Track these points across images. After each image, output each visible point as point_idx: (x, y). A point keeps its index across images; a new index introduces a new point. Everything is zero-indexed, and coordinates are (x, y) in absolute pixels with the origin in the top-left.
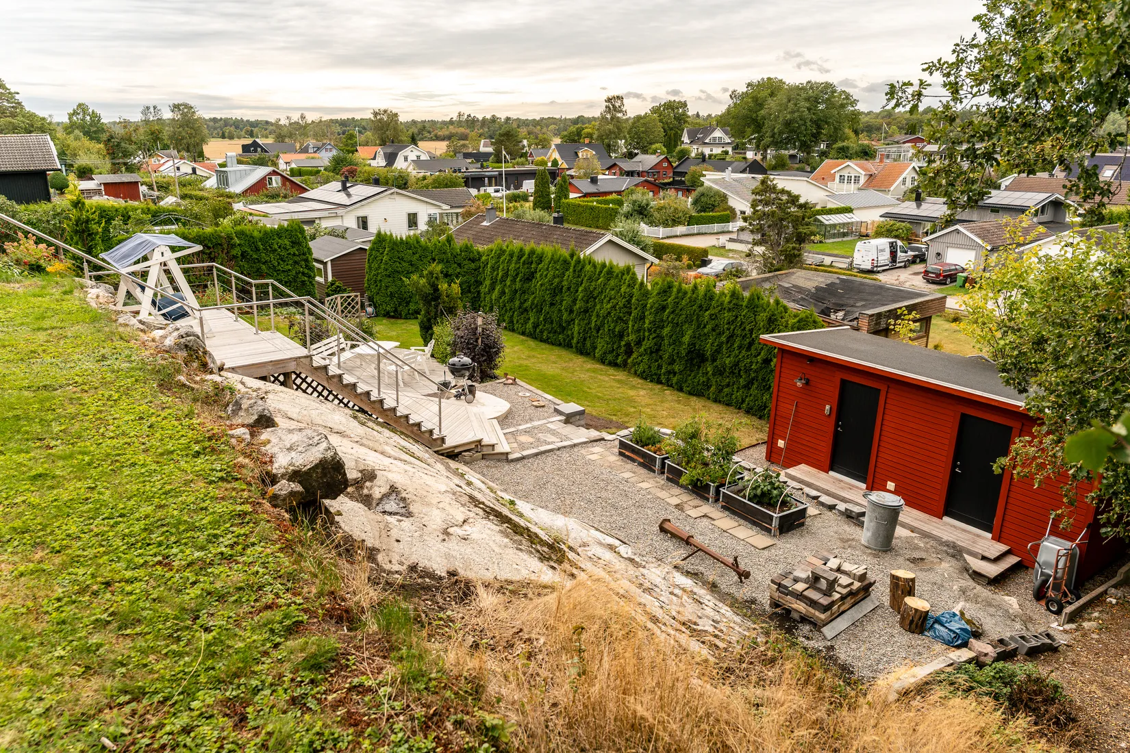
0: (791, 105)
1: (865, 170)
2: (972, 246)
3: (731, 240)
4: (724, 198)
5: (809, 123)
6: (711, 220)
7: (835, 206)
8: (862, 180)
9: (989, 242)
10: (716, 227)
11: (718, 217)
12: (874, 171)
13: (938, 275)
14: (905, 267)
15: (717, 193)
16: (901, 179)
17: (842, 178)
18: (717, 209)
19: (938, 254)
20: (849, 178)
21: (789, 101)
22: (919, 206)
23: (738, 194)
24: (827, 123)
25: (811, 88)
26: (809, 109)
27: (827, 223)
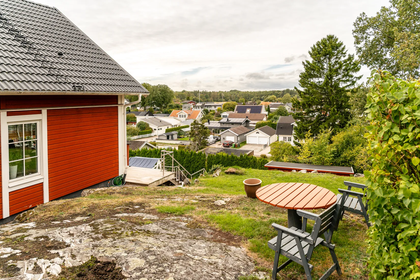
0: (154, 92)
1: (187, 113)
2: (233, 135)
3: (157, 139)
4: (148, 125)
5: (161, 98)
6: (146, 133)
7: (184, 125)
8: (187, 116)
9: (237, 133)
10: (148, 135)
11: (148, 132)
12: (190, 113)
13: (227, 145)
14: (215, 143)
15: (145, 123)
16: (198, 116)
17: (180, 116)
18: (146, 129)
19: (224, 138)
20: (183, 116)
21: (154, 91)
22: (209, 124)
23: (152, 123)
24: (166, 98)
25: (160, 87)
26: (161, 93)
27: (185, 131)
